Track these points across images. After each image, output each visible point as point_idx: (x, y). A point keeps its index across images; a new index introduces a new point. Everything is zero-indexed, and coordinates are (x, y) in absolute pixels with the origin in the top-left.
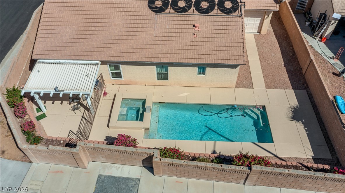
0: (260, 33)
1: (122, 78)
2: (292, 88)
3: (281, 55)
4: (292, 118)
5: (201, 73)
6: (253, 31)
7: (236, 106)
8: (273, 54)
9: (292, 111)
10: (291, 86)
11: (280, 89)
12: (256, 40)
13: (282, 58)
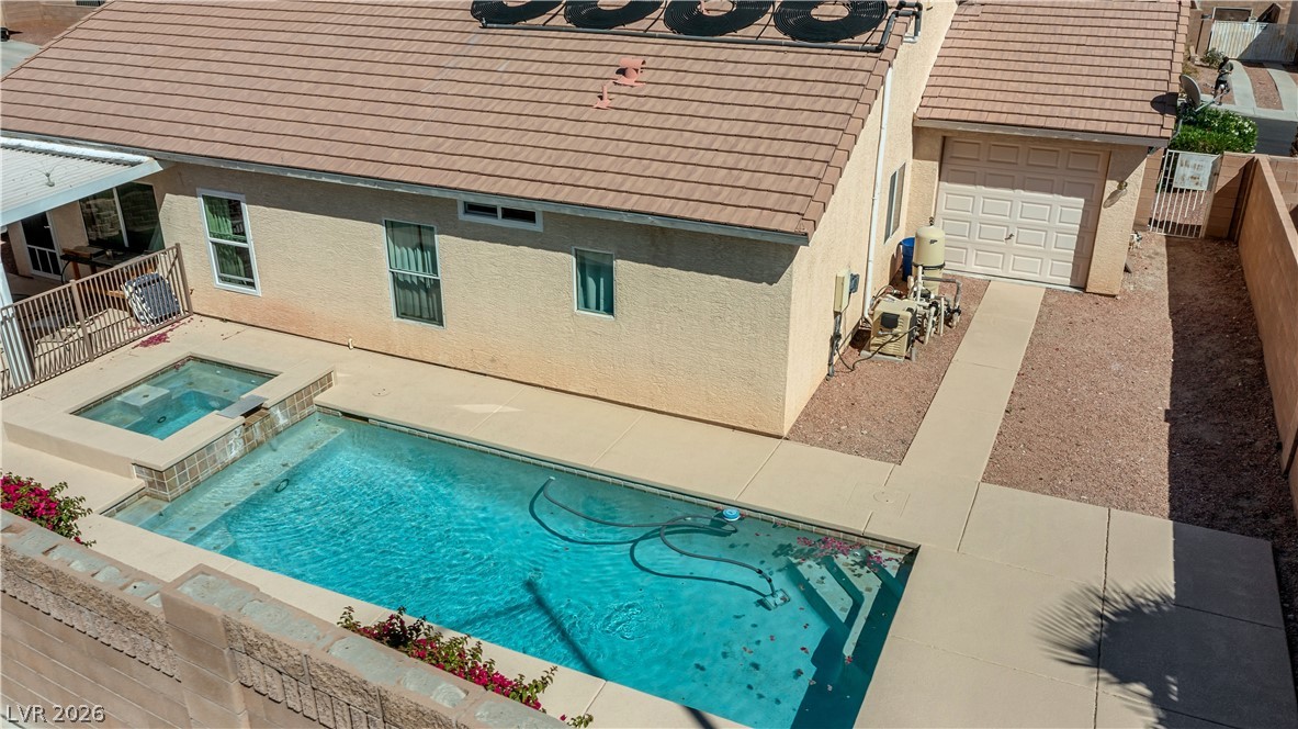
0: (1083, 289)
1: (252, 285)
2: (1166, 514)
3: (1170, 375)
4: (1080, 651)
5: (602, 307)
6: (1049, 278)
7: (732, 514)
8: (1115, 367)
9: (1102, 616)
10: (1167, 506)
11: (1080, 500)
12: (1046, 310)
13: (1168, 389)
